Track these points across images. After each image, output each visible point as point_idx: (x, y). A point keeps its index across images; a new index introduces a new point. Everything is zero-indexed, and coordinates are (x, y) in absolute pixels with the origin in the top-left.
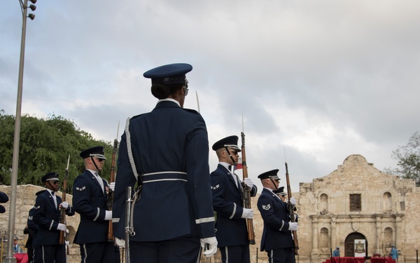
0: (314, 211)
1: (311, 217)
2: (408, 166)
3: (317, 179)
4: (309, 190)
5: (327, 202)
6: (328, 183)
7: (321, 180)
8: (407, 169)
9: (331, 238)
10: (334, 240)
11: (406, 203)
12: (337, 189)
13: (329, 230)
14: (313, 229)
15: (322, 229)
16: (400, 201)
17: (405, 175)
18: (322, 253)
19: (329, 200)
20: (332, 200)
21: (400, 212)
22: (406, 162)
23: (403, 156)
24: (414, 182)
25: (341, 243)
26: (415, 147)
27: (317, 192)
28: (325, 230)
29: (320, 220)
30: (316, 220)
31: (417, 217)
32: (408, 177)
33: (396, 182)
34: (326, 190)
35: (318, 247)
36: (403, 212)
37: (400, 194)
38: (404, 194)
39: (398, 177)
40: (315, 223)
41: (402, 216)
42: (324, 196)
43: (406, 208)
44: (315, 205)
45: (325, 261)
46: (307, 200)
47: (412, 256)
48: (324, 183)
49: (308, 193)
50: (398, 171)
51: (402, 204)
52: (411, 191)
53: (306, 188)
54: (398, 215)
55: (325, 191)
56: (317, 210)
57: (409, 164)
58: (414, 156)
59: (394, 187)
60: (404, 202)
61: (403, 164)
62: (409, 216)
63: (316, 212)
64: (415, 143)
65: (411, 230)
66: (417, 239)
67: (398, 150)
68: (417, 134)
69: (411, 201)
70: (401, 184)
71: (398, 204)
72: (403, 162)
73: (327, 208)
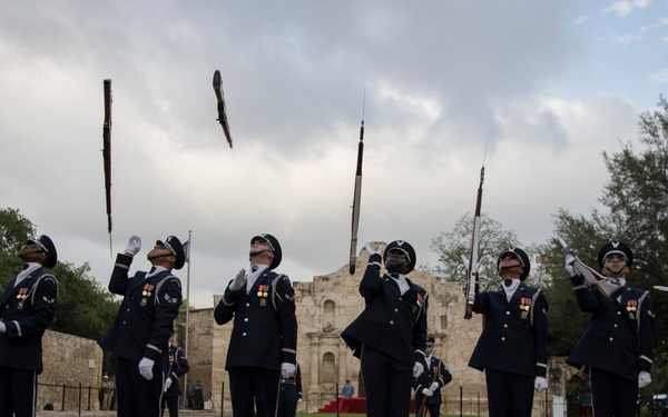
0: (314, 326)
1: (310, 335)
2: (453, 264)
3: (320, 277)
4: (306, 294)
5: (334, 313)
6: (336, 284)
7: (326, 279)
8: (453, 268)
9: (338, 369)
10: (342, 371)
11: (449, 318)
12: (350, 294)
13: (336, 356)
14: (311, 354)
15: (325, 355)
16: (441, 314)
17: (448, 276)
18: (324, 391)
19: (337, 309)
20: (342, 311)
21: (440, 331)
22: (451, 257)
23: (447, 248)
24: (462, 287)
25: (354, 377)
26: (464, 236)
27: (318, 297)
28: (329, 356)
29: (323, 340)
30: (316, 340)
31: (464, 339)
32: (453, 279)
33: (436, 286)
34: (333, 294)
35: (319, 383)
36: (445, 331)
37: (440, 304)
38: (446, 305)
39: (438, 278)
40: (315, 344)
41: (443, 337)
42: (330, 304)
43: (449, 326)
44: (316, 317)
45: (329, 404)
46: (304, 309)
47: (455, 396)
48: (330, 284)
49: (305, 298)
50: (440, 271)
51: (444, 318)
52: (457, 301)
53: (303, 291)
54: (437, 335)
55: (331, 296)
56: (318, 325)
57: (455, 261)
58: (463, 249)
59: (433, 293)
60: (446, 317)
61: (446, 260)
62: (453, 338)
63: (317, 328)
64: (464, 230)
65: (454, 358)
66: (463, 371)
67: (439, 239)
68: (468, 217)
69: (455, 314)
70: (443, 289)
71: (438, 319)
72: (447, 257)
73: (334, 322)
